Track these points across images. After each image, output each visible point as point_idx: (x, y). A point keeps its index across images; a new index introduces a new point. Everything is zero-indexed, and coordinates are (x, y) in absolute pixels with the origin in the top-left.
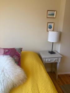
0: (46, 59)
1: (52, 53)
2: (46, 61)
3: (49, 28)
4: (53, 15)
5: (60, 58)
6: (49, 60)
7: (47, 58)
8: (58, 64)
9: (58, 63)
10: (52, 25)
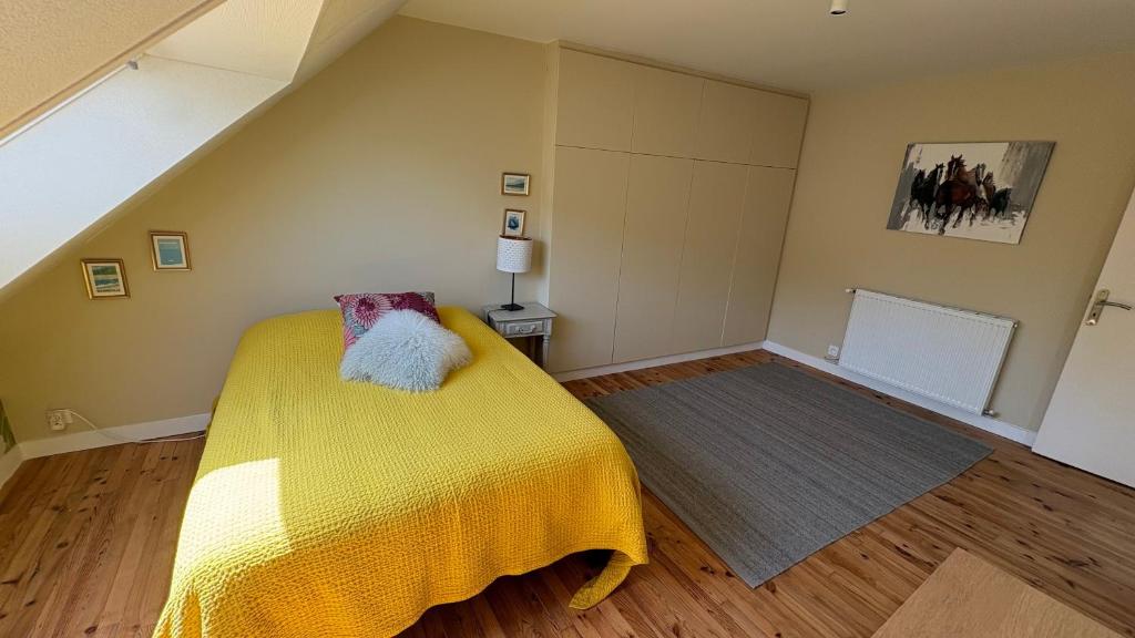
0: (509, 325)
1: (513, 307)
2: (508, 332)
3: (510, 226)
4: (521, 186)
5: (550, 321)
6: (517, 328)
7: (509, 322)
8: (545, 344)
9: (545, 338)
10: (520, 217)
